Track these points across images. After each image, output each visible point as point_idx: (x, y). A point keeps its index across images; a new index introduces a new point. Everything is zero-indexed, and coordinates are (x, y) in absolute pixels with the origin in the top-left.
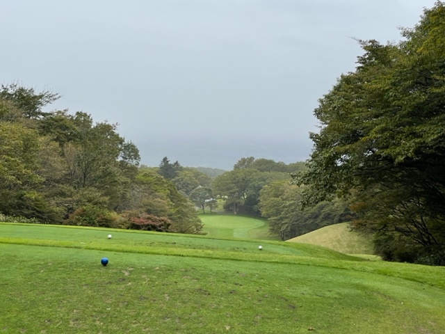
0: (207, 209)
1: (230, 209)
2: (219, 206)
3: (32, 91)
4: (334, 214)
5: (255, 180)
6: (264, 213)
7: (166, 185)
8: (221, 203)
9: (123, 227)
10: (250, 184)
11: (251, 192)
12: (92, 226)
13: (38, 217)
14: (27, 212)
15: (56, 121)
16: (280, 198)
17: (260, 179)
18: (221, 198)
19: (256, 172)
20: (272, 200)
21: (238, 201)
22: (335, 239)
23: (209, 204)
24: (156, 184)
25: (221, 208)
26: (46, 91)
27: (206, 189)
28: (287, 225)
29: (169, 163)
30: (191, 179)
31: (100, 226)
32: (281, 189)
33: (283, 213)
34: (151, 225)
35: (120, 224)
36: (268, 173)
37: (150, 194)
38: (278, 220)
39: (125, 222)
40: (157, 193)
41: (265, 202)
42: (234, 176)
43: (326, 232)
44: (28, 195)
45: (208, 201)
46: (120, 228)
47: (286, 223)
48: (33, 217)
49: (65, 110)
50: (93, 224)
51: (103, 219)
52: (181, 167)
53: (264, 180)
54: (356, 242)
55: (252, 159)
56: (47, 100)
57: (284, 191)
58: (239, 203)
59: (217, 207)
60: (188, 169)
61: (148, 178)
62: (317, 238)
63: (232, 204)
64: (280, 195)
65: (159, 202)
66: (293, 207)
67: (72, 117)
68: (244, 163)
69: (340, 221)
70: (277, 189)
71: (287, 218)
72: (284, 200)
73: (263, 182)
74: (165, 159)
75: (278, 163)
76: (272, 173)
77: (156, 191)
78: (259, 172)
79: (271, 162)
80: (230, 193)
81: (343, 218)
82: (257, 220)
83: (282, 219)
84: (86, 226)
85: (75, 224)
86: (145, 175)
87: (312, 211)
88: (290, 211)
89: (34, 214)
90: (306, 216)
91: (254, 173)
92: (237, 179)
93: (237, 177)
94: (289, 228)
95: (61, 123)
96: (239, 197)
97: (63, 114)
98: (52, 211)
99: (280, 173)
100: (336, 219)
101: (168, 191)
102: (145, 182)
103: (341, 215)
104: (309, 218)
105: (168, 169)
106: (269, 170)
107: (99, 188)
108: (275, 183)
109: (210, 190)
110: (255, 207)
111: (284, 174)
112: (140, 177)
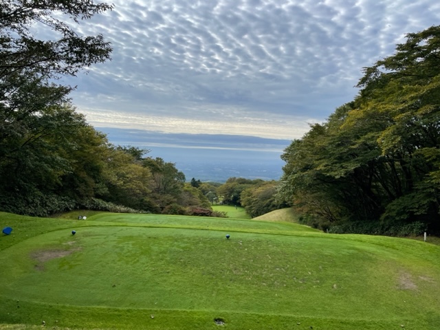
0: (214, 203)
1: (228, 202)
3: (138, 148)
4: (277, 204)
5: (237, 188)
6: (242, 204)
7: (197, 192)
8: (221, 199)
10: (235, 190)
11: (236, 194)
15: (149, 162)
16: (250, 197)
17: (239, 188)
20: (247, 198)
23: (215, 200)
24: (193, 191)
25: (221, 202)
26: (145, 148)
29: (196, 180)
30: (206, 188)
33: (252, 204)
35: (188, 213)
36: (243, 185)
37: (190, 196)
38: (250, 208)
39: (191, 212)
40: (194, 196)
41: (243, 200)
42: (227, 187)
44: (145, 200)
45: (214, 198)
47: (254, 209)
49: (151, 157)
51: (180, 211)
52: (201, 183)
54: (289, 218)
55: (235, 178)
56: (145, 152)
57: (252, 193)
58: (230, 199)
59: (219, 201)
60: (204, 183)
61: (189, 189)
63: (226, 200)
64: (251, 195)
65: (195, 200)
66: (257, 201)
67: (155, 160)
68: (231, 181)
69: (280, 208)
70: (249, 192)
71: (254, 206)
72: (252, 198)
73: (241, 189)
74: (193, 179)
76: (245, 185)
78: (239, 184)
79: (244, 179)
80: (225, 195)
83: (252, 207)
85: (167, 214)
87: (267, 203)
88: (255, 203)
89: (148, 208)
90: (264, 205)
91: (237, 185)
92: (229, 188)
94: (255, 211)
95: (151, 163)
96: (229, 197)
98: (156, 207)
99: (249, 184)
101: (199, 195)
105: (195, 184)
106: (243, 183)
107: (172, 195)
108: (248, 190)
109: (215, 194)
110: (238, 201)
111: (251, 185)
112: (185, 188)
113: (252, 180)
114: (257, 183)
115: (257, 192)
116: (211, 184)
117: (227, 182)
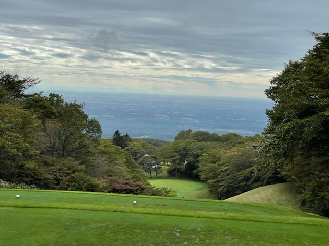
0: (154, 174)
1: (173, 174)
2: (164, 171)
3: (16, 76)
4: (264, 177)
5: (194, 149)
6: (203, 177)
7: (123, 155)
8: (166, 167)
9: (105, 191)
10: (190, 153)
11: (191, 159)
12: (80, 190)
13: (36, 184)
14: (27, 180)
15: (36, 102)
16: (216, 164)
17: (198, 148)
18: (165, 165)
19: (194, 142)
20: (210, 166)
21: (179, 167)
22: (266, 199)
23: (155, 170)
24: (115, 153)
25: (165, 173)
26: (28, 77)
27: (152, 157)
28: (223, 186)
29: (121, 135)
30: (138, 148)
31: (87, 190)
32: (217, 157)
33: (220, 176)
34: (129, 189)
35: (103, 189)
36: (205, 143)
37: (110, 162)
38: (216, 182)
39: (107, 187)
40: (116, 162)
41: (204, 167)
42: (176, 146)
43: (258, 193)
44: (27, 166)
45: (154, 167)
46: (103, 191)
47: (222, 185)
48: (32, 184)
49: (41, 92)
50: (81, 189)
51: (89, 185)
52: (130, 139)
53: (202, 149)
54: (284, 201)
55: (190, 131)
56: (29, 84)
57: (219, 158)
58: (181, 169)
59: (162, 172)
60: (136, 140)
61: (108, 149)
62: (250, 198)
63: (174, 170)
64: (217, 161)
65: (119, 169)
66: (228, 172)
67: (47, 98)
68: (183, 135)
69: (269, 183)
70: (214, 156)
71: (223, 181)
72: (220, 165)
73: (201, 151)
74: (117, 132)
75: (212, 135)
76: (209, 143)
77: (115, 159)
78: (197, 142)
79: (206, 133)
80: (173, 160)
81: (270, 180)
82: (197, 183)
83: (218, 181)
84: (75, 190)
85: (66, 189)
86: (106, 146)
87: (245, 174)
88: (226, 174)
89: (32, 181)
90: (240, 179)
91: (193, 143)
92: (179, 148)
93: (179, 147)
94: (225, 189)
95: (40, 103)
96: (180, 164)
97: (39, 95)
98: (47, 179)
99: (215, 142)
100: (265, 181)
101: (125, 160)
102: (106, 152)
103: (270, 178)
104: (242, 181)
105: (120, 140)
106: (205, 140)
107: (76, 158)
108: (212, 151)
109: (155, 158)
110: (195, 172)
111: (218, 144)
112: (101, 147)
113: (220, 135)
114: (229, 140)
115: (228, 155)
116: (148, 141)
117: (176, 138)
